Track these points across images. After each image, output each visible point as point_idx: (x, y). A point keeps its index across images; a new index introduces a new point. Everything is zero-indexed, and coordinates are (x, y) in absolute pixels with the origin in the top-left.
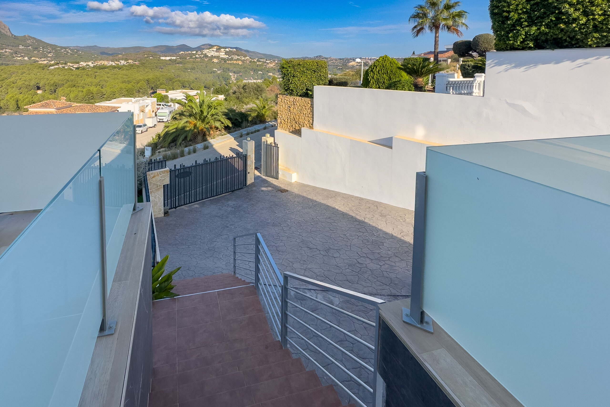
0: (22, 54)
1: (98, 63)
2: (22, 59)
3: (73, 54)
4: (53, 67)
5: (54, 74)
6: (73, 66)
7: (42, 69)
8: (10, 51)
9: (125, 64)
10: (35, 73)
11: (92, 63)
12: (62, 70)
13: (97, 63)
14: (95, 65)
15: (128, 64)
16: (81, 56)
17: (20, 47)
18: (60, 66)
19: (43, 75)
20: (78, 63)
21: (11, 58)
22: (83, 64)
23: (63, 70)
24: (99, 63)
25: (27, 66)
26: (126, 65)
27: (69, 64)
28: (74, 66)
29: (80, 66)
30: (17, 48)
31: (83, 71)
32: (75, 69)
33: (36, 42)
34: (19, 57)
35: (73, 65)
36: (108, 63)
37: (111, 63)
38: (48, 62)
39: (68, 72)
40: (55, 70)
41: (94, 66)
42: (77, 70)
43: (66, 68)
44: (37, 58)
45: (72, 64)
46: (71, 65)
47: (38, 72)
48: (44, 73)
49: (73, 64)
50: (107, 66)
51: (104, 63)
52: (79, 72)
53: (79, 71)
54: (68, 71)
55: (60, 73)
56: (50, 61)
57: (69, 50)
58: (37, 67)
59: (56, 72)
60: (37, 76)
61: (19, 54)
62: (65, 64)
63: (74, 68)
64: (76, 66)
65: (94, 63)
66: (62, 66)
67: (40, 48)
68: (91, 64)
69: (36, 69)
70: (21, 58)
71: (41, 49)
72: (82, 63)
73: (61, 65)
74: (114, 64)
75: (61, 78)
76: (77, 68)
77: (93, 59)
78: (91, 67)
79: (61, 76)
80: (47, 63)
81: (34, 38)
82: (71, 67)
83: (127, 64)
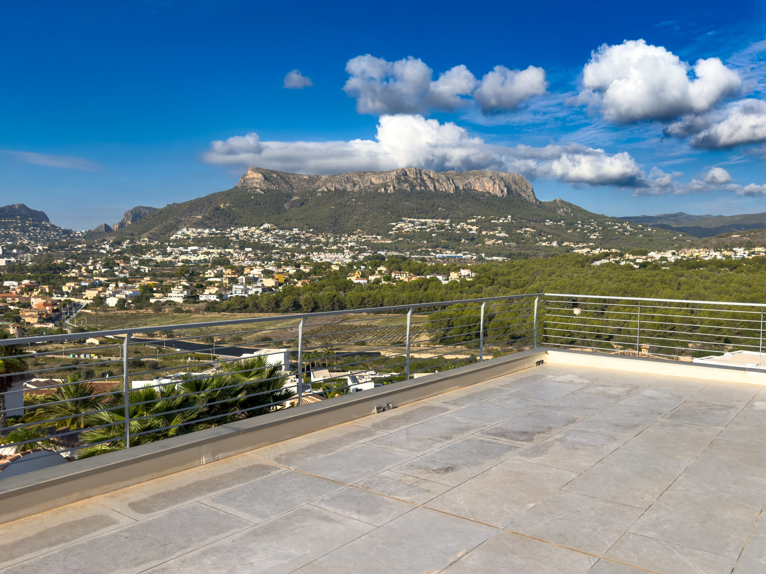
0: (549, 236)
1: (685, 254)
2: (548, 245)
3: (636, 234)
4: (598, 263)
5: (602, 277)
6: (635, 260)
7: (580, 265)
8: (532, 230)
9: (746, 256)
10: (569, 274)
11: (673, 254)
12: (614, 270)
13: (683, 254)
14: (679, 258)
15: (753, 256)
16: (650, 238)
17: (548, 222)
18: (612, 260)
19: (583, 279)
20: (645, 253)
21: (532, 243)
22: (655, 255)
23: (616, 269)
24: (687, 253)
25: (558, 261)
26: (748, 259)
27: (627, 255)
28: (637, 261)
29: (649, 260)
30: (542, 225)
31: (655, 272)
32: (638, 267)
33: (571, 212)
34: (545, 242)
35: (635, 257)
36: (708, 253)
37: (713, 253)
38: (589, 250)
39: (626, 275)
40: (602, 269)
41: (677, 261)
42: (643, 268)
43: (623, 263)
44: (572, 243)
45: (633, 255)
46: (631, 257)
47: (574, 272)
48: (584, 274)
49: (636, 255)
50: (705, 261)
51: (698, 254)
52: (645, 274)
53: (648, 272)
54: (626, 272)
55: (611, 275)
56: (593, 248)
57: (627, 225)
58: (573, 262)
59: (605, 273)
60: (574, 280)
61: (544, 236)
62: (621, 255)
63: (637, 264)
64: (640, 261)
65: (677, 253)
66: (615, 259)
67: (578, 224)
68: (671, 255)
69: (570, 266)
70: (547, 242)
71: (580, 226)
72: (652, 254)
73: (614, 257)
74: (719, 257)
75: (614, 286)
76: (643, 265)
77: (673, 243)
78: (669, 264)
79: (614, 283)
80: (588, 252)
81: (570, 205)
82: (632, 264)
83: (750, 258)
